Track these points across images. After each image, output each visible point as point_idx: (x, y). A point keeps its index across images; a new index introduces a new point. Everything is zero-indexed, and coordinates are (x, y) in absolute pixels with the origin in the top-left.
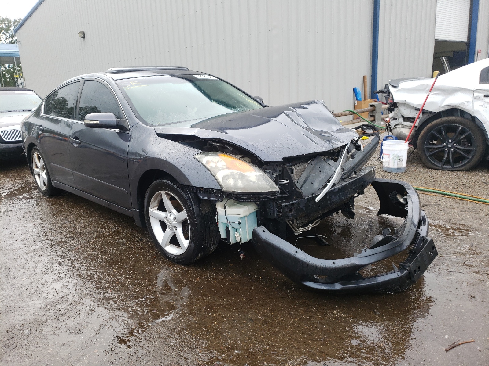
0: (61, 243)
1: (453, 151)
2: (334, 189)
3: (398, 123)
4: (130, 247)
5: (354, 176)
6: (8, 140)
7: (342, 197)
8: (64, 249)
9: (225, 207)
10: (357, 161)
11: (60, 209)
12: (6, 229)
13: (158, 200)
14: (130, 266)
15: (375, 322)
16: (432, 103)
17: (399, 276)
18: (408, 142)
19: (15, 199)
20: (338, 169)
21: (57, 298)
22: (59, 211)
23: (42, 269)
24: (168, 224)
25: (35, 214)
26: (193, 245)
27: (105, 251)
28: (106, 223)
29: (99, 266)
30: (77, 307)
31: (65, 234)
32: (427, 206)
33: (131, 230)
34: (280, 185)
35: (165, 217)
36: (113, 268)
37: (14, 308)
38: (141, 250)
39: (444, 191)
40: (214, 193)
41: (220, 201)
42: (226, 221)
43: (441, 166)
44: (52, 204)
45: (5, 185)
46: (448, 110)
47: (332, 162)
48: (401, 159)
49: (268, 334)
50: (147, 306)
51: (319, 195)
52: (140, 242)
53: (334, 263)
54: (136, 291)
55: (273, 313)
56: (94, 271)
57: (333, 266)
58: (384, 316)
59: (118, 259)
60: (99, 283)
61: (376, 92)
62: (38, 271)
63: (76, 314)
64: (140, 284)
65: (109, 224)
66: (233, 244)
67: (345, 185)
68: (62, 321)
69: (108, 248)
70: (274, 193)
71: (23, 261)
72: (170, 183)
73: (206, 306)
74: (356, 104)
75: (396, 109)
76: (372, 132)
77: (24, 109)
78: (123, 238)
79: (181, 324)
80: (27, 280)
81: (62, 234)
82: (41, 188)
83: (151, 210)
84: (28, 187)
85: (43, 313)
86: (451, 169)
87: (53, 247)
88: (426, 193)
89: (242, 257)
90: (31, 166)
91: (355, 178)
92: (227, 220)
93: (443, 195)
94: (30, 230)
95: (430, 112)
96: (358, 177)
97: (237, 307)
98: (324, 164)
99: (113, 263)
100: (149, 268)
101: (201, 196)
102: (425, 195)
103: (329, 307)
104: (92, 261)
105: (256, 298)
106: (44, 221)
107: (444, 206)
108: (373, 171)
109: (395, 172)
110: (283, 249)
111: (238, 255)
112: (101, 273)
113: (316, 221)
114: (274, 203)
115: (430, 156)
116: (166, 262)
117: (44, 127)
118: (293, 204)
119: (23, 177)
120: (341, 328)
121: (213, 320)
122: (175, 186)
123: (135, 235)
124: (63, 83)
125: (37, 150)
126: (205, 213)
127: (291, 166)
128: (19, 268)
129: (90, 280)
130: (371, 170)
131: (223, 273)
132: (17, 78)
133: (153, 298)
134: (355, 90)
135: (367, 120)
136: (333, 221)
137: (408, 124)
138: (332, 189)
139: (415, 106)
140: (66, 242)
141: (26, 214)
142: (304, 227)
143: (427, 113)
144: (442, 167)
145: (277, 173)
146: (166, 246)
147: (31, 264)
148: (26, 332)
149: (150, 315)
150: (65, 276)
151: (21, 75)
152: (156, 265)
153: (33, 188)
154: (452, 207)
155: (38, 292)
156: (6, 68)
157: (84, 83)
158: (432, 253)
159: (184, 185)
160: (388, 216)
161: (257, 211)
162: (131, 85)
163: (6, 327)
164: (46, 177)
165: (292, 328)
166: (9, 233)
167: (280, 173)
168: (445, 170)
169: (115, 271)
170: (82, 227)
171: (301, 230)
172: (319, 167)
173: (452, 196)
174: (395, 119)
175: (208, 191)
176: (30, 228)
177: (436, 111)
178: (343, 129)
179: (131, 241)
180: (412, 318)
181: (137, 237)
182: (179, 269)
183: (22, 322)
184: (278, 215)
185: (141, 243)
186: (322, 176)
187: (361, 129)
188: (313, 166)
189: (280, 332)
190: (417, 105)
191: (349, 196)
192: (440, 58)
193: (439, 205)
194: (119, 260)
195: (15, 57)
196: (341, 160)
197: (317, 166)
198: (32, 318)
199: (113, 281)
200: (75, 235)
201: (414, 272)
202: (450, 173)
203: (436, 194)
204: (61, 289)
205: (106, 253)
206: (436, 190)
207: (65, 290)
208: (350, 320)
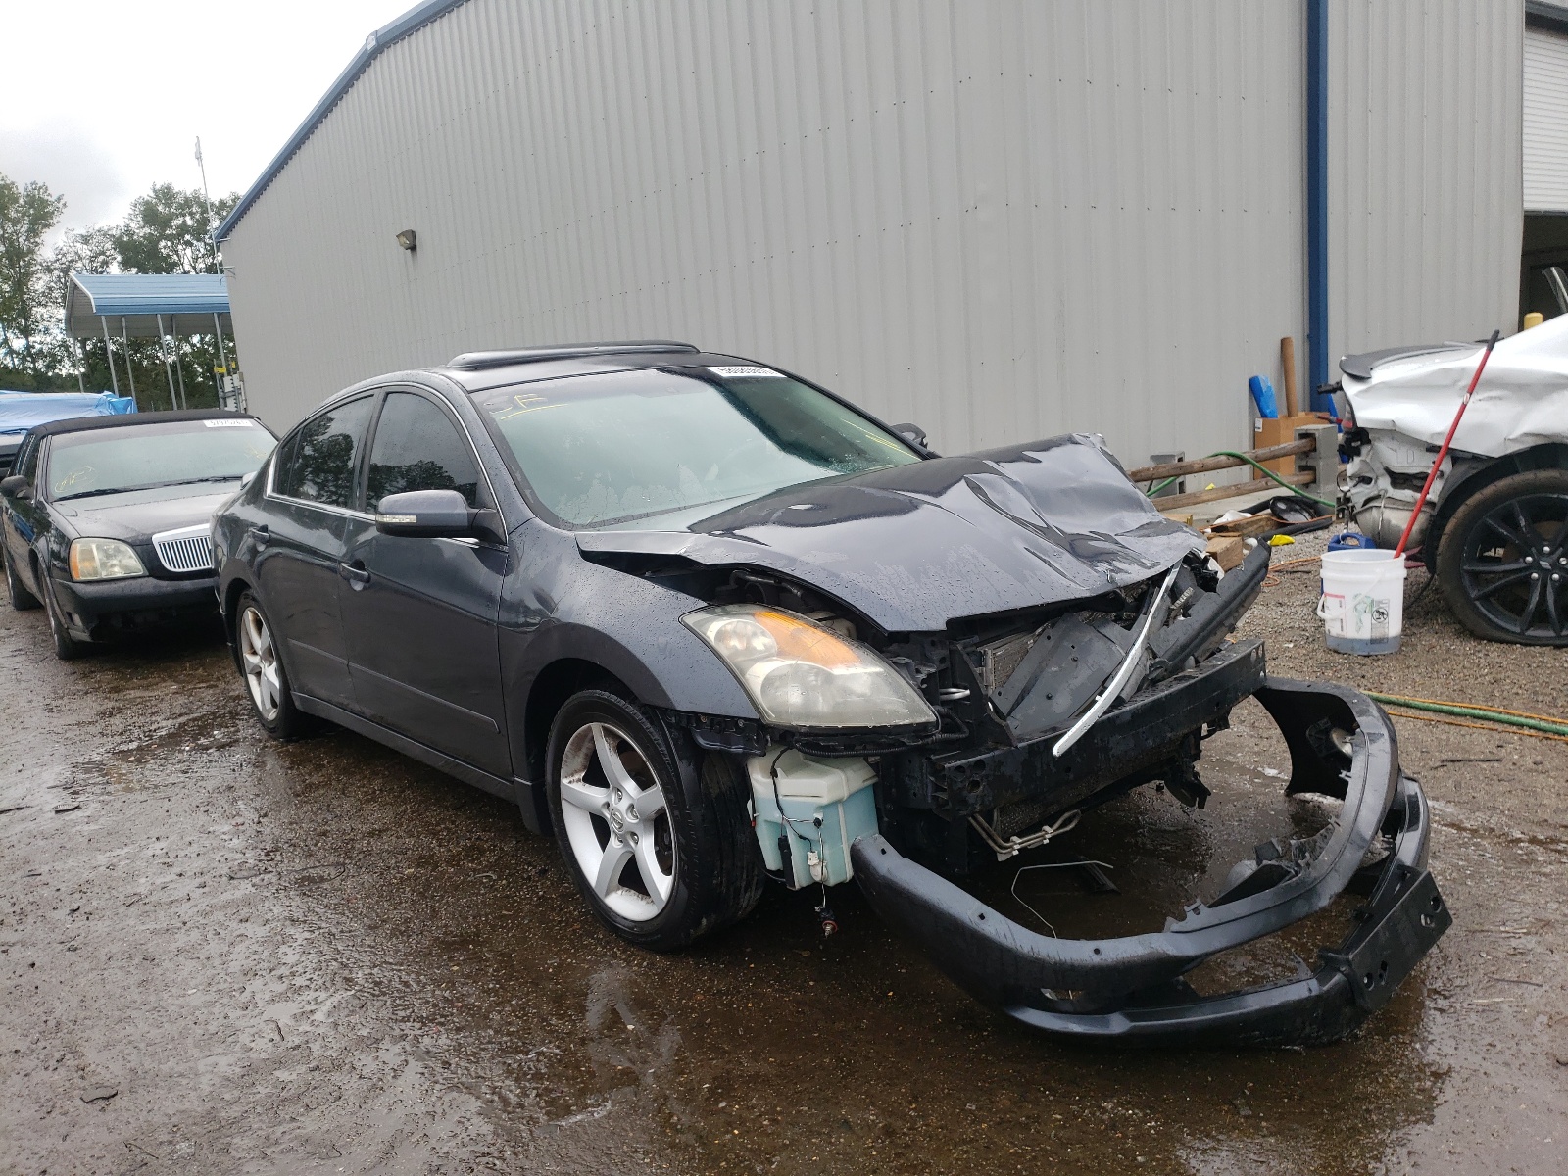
0: (306, 883)
1: (1559, 581)
2: (1118, 717)
3: (1376, 493)
4: (507, 896)
5: (1189, 671)
6: (178, 570)
7: (1146, 740)
8: (315, 901)
9: (774, 774)
10: (1197, 626)
11: (315, 779)
12: (154, 839)
13: (584, 750)
14: (501, 954)
15: (1231, 1140)
16: (1480, 428)
17: (1314, 993)
18: (1404, 555)
19: (188, 748)
20: (1136, 650)
21: (281, 1049)
22: (310, 785)
23: (243, 962)
24: (613, 826)
25: (240, 794)
26: (684, 891)
27: (433, 907)
28: (443, 821)
29: (410, 954)
30: (333, 1079)
31: (320, 855)
32: (1457, 764)
33: (514, 842)
34: (944, 703)
35: (604, 805)
36: (450, 959)
37: (157, 1079)
38: (538, 905)
39: (1521, 713)
40: (739, 730)
41: (757, 755)
42: (777, 815)
43: (1518, 630)
44: (292, 762)
45: (164, 705)
46: (1533, 449)
47: (1115, 630)
48: (1381, 610)
49: (891, 1168)
50: (538, 1076)
51: (1066, 733)
52: (537, 882)
53: (1097, 951)
54: (511, 1030)
55: (914, 1106)
56: (393, 970)
57: (1096, 959)
58: (1262, 1119)
59: (467, 933)
60: (406, 1005)
61: (1328, 388)
62: (234, 967)
63: (329, 1096)
64: (524, 1009)
65: (453, 823)
66: (802, 889)
67: (1154, 701)
68: (287, 1117)
69: (442, 897)
70: (921, 730)
71: (195, 935)
72: (614, 698)
73: (715, 1079)
74: (1261, 431)
75: (1365, 450)
76: (1306, 521)
77: (227, 475)
78: (490, 867)
79: (631, 1134)
80: (199, 993)
81: (311, 855)
82: (265, 715)
83: (565, 781)
84: (230, 713)
85: (237, 1093)
86: (1552, 642)
87: (281, 896)
88: (1459, 720)
89: (828, 928)
90: (236, 647)
91: (1190, 677)
92: (782, 813)
93: (1514, 729)
94: (223, 843)
95: (1476, 458)
96: (1201, 677)
97: (805, 1085)
98: (1089, 635)
99: (452, 945)
100: (555, 962)
101: (701, 741)
102: (1453, 727)
103: (1092, 1087)
104: (391, 938)
105: (867, 1058)
106: (265, 816)
107: (1514, 764)
108: (1254, 654)
109: (1366, 654)
110: (941, 906)
111: (817, 922)
112: (413, 976)
113: (1067, 815)
114: (924, 761)
115: (1485, 598)
116: (607, 943)
117: (273, 532)
118: (980, 764)
119: (218, 679)
120: (1120, 1156)
121: (729, 1124)
122: (630, 708)
123: (525, 859)
124: (327, 401)
125: (254, 599)
126: (718, 791)
127: (979, 645)
128: (181, 959)
129: (378, 996)
130: (1250, 654)
131: (778, 979)
132: (222, 376)
133: (557, 1055)
134: (1254, 386)
135: (1285, 482)
136: (1141, 814)
137: (1407, 494)
138: (1110, 715)
139: (1424, 440)
140: (322, 879)
141: (215, 795)
142: (1024, 836)
143: (1464, 459)
144: (1522, 633)
145: (931, 667)
146: (607, 893)
147: (214, 947)
148: (184, 1148)
149: (543, 1104)
150: (308, 983)
151: (234, 366)
152: (577, 950)
153: (244, 715)
154: (1540, 768)
155: (228, 1032)
156: (193, 345)
157: (385, 400)
158: (1431, 917)
159: (654, 707)
160: (1321, 799)
161: (875, 786)
162: (516, 407)
163: (127, 1133)
164: (277, 683)
165: (967, 1152)
166: (164, 851)
167: (943, 666)
168: (1534, 645)
169: (455, 968)
170: (372, 834)
171: (1017, 843)
172: (1073, 647)
173: (1545, 731)
174: (1366, 480)
175: (721, 724)
176: (224, 837)
177: (1496, 454)
178: (1160, 523)
179: (511, 876)
180: (1354, 1128)
181: (529, 865)
182: (645, 964)
183: (174, 1120)
184: (935, 798)
185: (542, 884)
186: (1083, 675)
187: (1269, 511)
188: (1052, 642)
189: (928, 1165)
190: (1433, 435)
191: (1169, 735)
192: (1544, 272)
193: (1498, 760)
194: (470, 936)
195: (219, 314)
196: (1146, 624)
197: (1067, 644)
198: (200, 1109)
199: (446, 1000)
200: (349, 857)
201: (1366, 981)
202: (1548, 655)
203: (1490, 725)
204: (291, 1022)
205: (435, 915)
206: (1494, 711)
207: (305, 1027)
208: (1153, 1131)
